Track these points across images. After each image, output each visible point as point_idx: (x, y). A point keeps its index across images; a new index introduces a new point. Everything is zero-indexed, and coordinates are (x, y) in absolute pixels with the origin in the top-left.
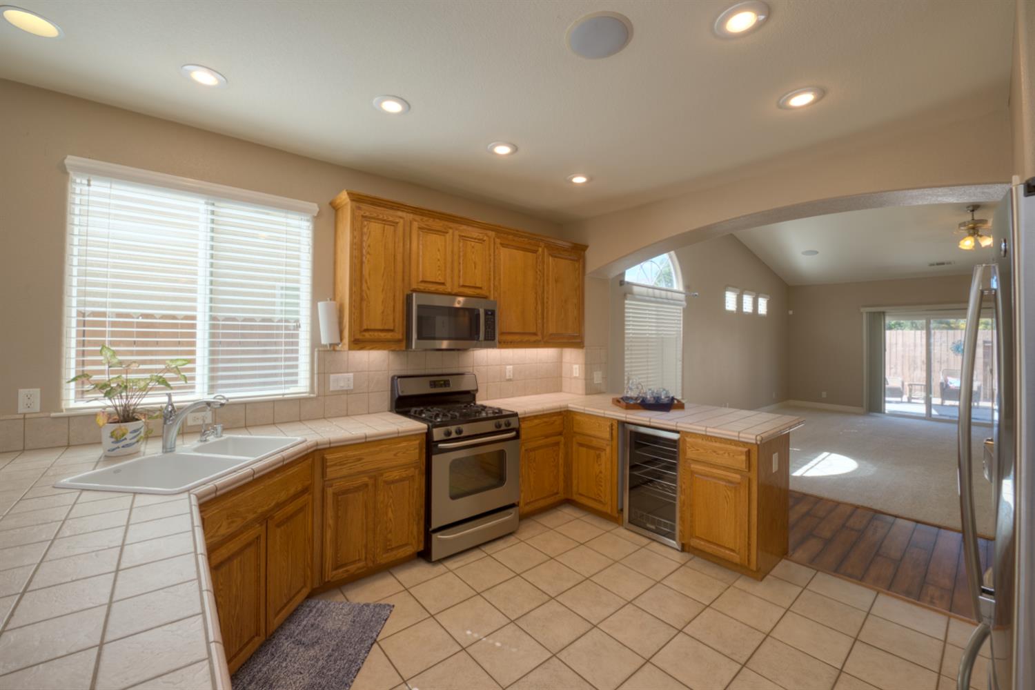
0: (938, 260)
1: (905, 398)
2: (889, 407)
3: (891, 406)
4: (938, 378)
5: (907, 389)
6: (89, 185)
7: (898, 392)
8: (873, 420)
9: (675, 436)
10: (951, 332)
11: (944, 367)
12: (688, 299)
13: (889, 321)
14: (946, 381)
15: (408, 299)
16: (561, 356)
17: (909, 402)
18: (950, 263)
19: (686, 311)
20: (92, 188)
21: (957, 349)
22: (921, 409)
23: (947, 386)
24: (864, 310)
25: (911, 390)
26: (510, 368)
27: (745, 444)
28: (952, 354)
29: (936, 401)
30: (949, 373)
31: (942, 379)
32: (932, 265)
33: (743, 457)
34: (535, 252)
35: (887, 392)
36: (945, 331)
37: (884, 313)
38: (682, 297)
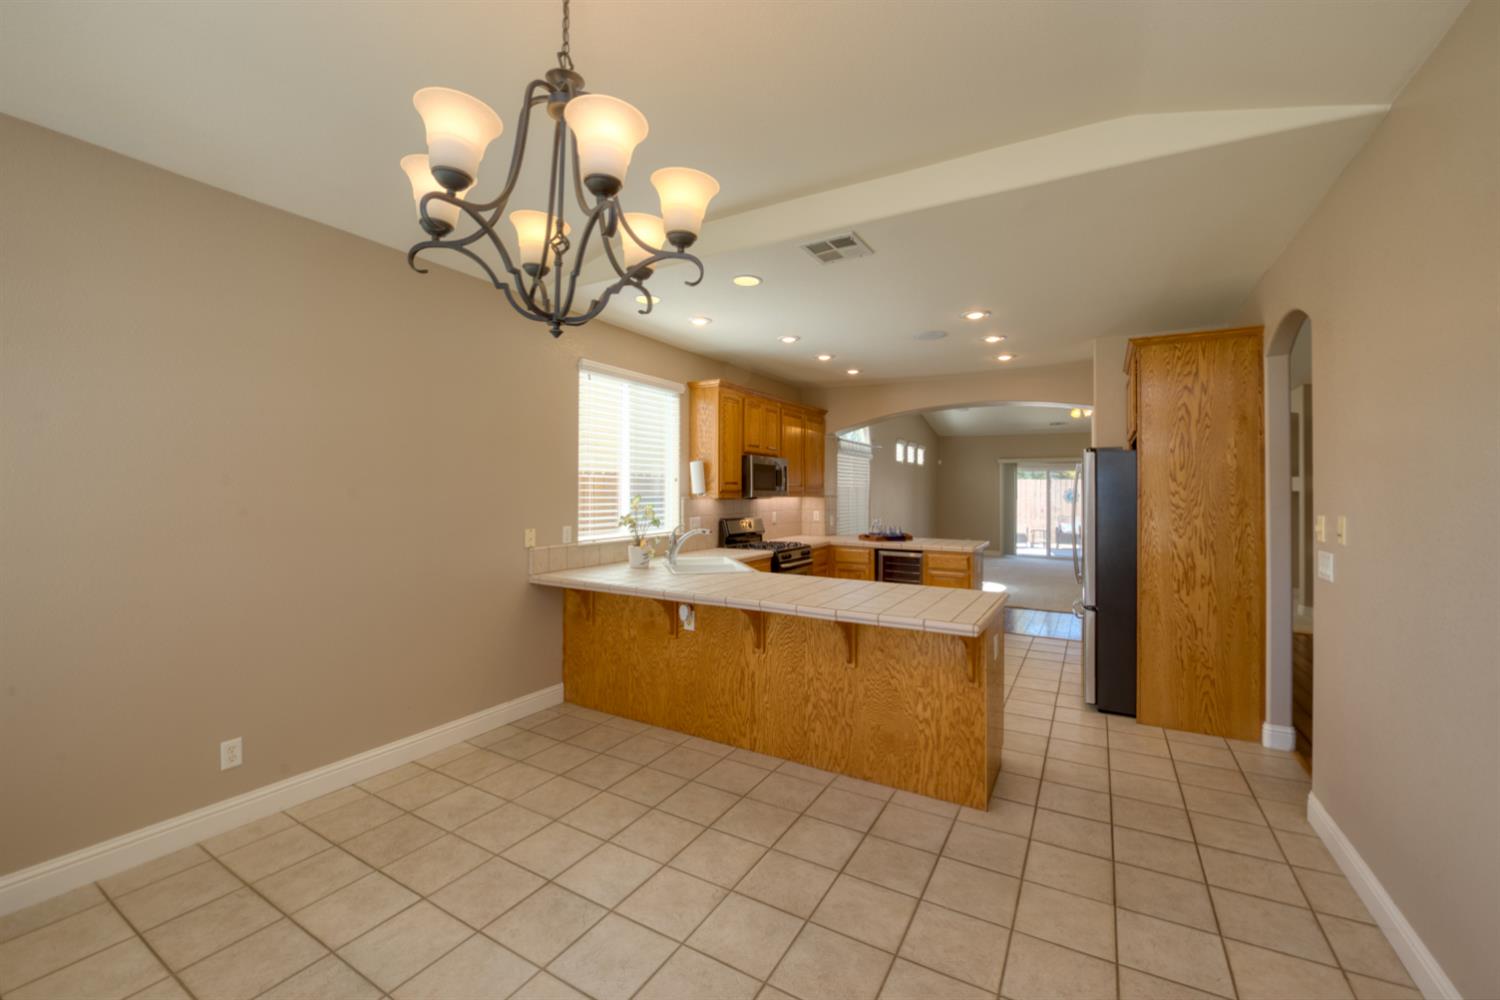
0: (1057, 421)
1: (1029, 544)
2: (1019, 552)
3: (1021, 549)
4: (1054, 525)
5: (1030, 535)
6: (590, 378)
7: (1024, 539)
8: (1007, 561)
9: (918, 555)
10: (1064, 481)
11: (1058, 514)
12: (874, 451)
13: (1019, 470)
14: (1060, 526)
15: (745, 459)
16: (801, 504)
17: (1032, 547)
18: (1063, 423)
19: (873, 463)
20: (591, 381)
21: (1068, 497)
22: (1044, 552)
23: (1061, 531)
24: (1002, 462)
25: (1033, 536)
26: (774, 513)
27: (965, 554)
28: (1064, 501)
29: (1053, 546)
30: (1063, 519)
31: (1057, 526)
32: (1052, 424)
33: (965, 562)
34: (800, 418)
35: (1018, 539)
36: (1059, 481)
37: (1015, 465)
38: (869, 449)
